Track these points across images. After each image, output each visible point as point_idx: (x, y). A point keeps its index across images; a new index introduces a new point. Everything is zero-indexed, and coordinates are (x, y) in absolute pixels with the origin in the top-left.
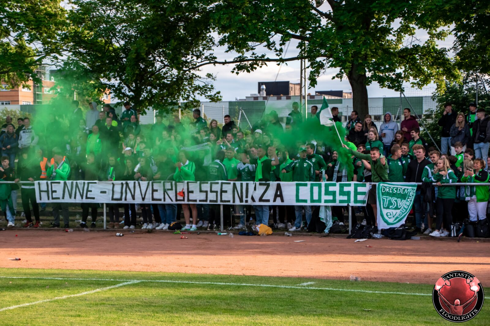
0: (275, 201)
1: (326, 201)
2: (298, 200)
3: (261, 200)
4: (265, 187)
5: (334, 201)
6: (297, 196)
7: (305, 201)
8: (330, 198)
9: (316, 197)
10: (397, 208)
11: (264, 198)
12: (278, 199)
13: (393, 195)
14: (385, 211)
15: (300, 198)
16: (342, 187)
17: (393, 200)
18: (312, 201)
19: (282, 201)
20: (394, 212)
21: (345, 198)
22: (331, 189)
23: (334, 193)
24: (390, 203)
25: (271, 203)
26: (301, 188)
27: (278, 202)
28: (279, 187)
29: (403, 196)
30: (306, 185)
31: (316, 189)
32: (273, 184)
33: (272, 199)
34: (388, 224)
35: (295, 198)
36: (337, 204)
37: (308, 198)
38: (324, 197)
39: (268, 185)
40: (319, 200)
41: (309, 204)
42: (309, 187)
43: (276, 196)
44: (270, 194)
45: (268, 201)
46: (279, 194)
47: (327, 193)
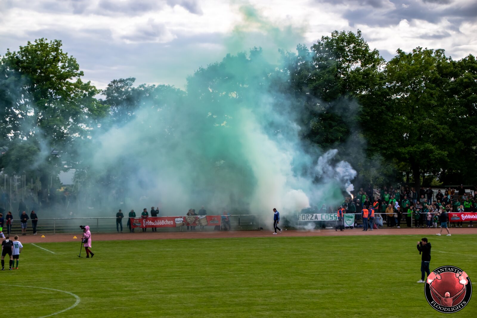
0: (315, 219)
1: (330, 219)
2: (322, 219)
3: (311, 219)
4: (312, 215)
5: (332, 219)
6: (322, 218)
7: (324, 219)
8: (331, 218)
9: (327, 218)
10: (350, 221)
11: (312, 219)
12: (316, 219)
13: (349, 217)
14: (347, 222)
15: (323, 218)
16: (334, 215)
17: (349, 218)
18: (326, 219)
19: (317, 219)
20: (350, 222)
21: (336, 218)
22: (331, 216)
23: (332, 217)
24: (348, 219)
25: (314, 220)
26: (323, 216)
27: (316, 220)
28: (316, 216)
29: (352, 217)
30: (324, 215)
31: (327, 216)
32: (315, 215)
33: (314, 219)
34: (349, 225)
35: (321, 219)
36: (333, 220)
37: (325, 218)
38: (330, 218)
39: (313, 215)
40: (328, 219)
41: (325, 220)
42: (325, 215)
43: (315, 218)
44: (314, 218)
45: (313, 219)
46: (316, 217)
47: (330, 217)
